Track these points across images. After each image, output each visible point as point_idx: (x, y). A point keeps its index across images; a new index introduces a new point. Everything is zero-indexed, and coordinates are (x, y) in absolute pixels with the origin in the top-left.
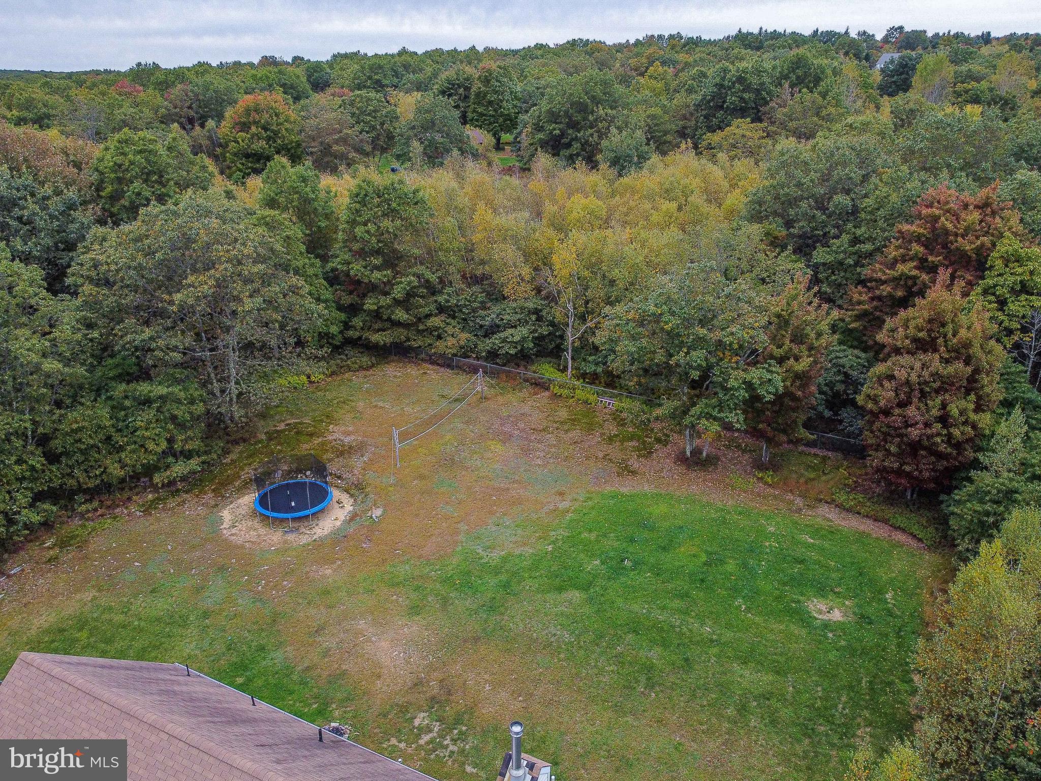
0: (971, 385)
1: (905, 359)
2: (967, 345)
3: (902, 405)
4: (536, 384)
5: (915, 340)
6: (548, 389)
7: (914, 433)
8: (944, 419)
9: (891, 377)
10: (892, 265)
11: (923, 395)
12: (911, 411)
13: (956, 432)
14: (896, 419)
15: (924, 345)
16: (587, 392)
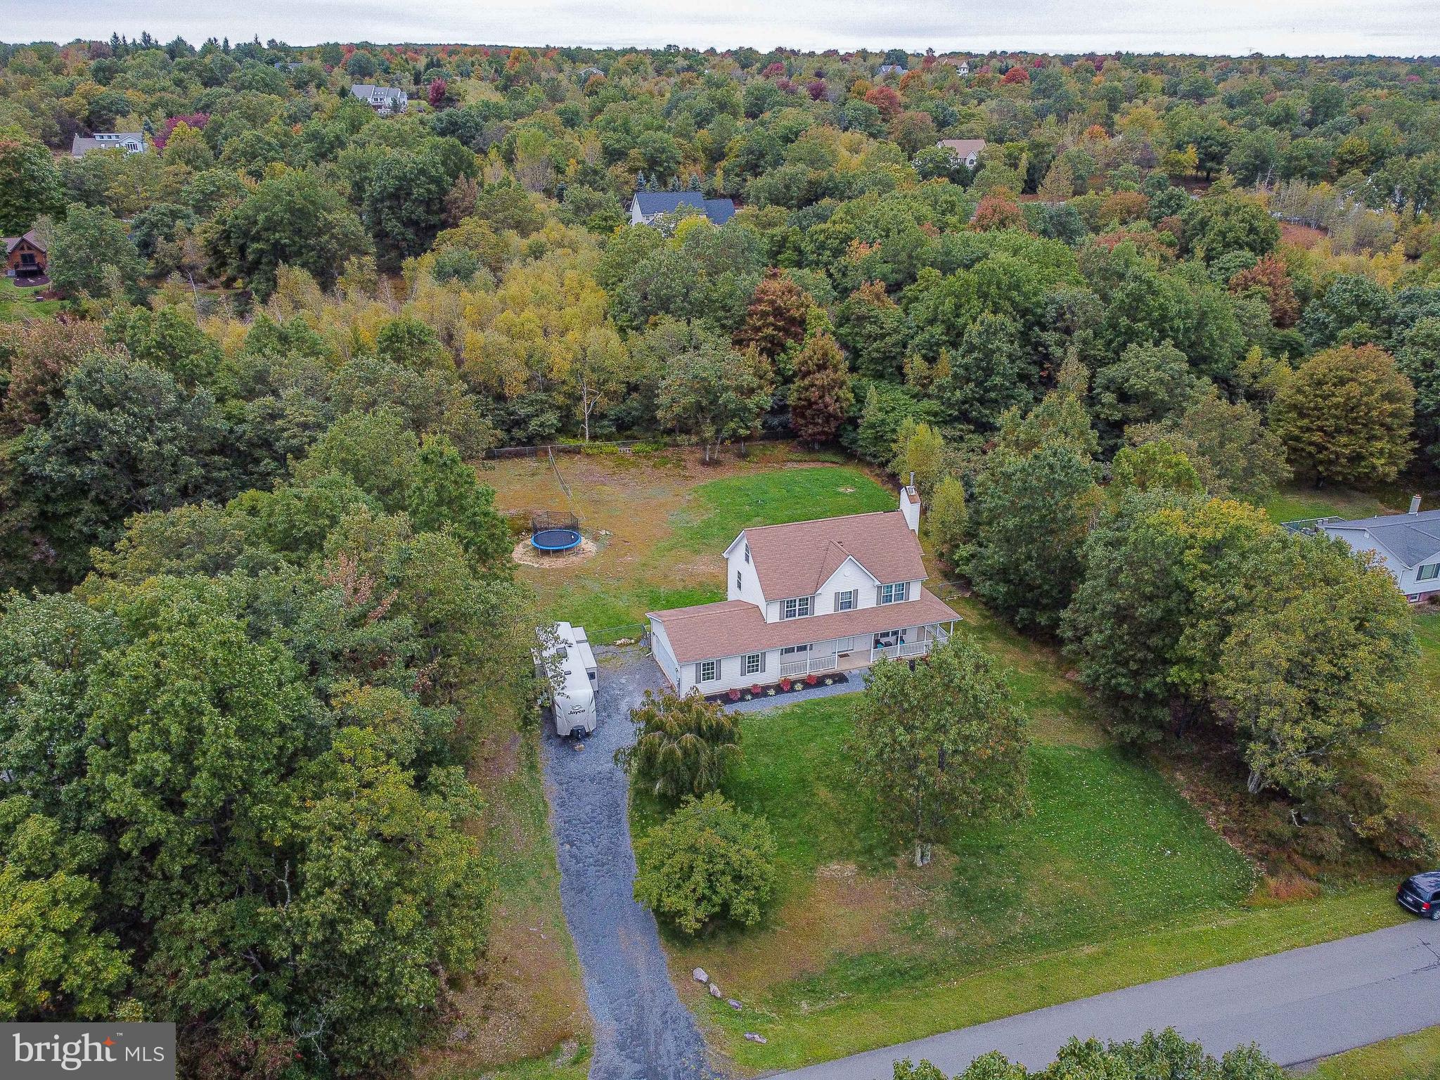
4: (569, 452)
5: (817, 365)
6: (578, 453)
7: (830, 409)
8: (838, 400)
11: (828, 391)
13: (844, 405)
14: (821, 405)
16: (610, 447)
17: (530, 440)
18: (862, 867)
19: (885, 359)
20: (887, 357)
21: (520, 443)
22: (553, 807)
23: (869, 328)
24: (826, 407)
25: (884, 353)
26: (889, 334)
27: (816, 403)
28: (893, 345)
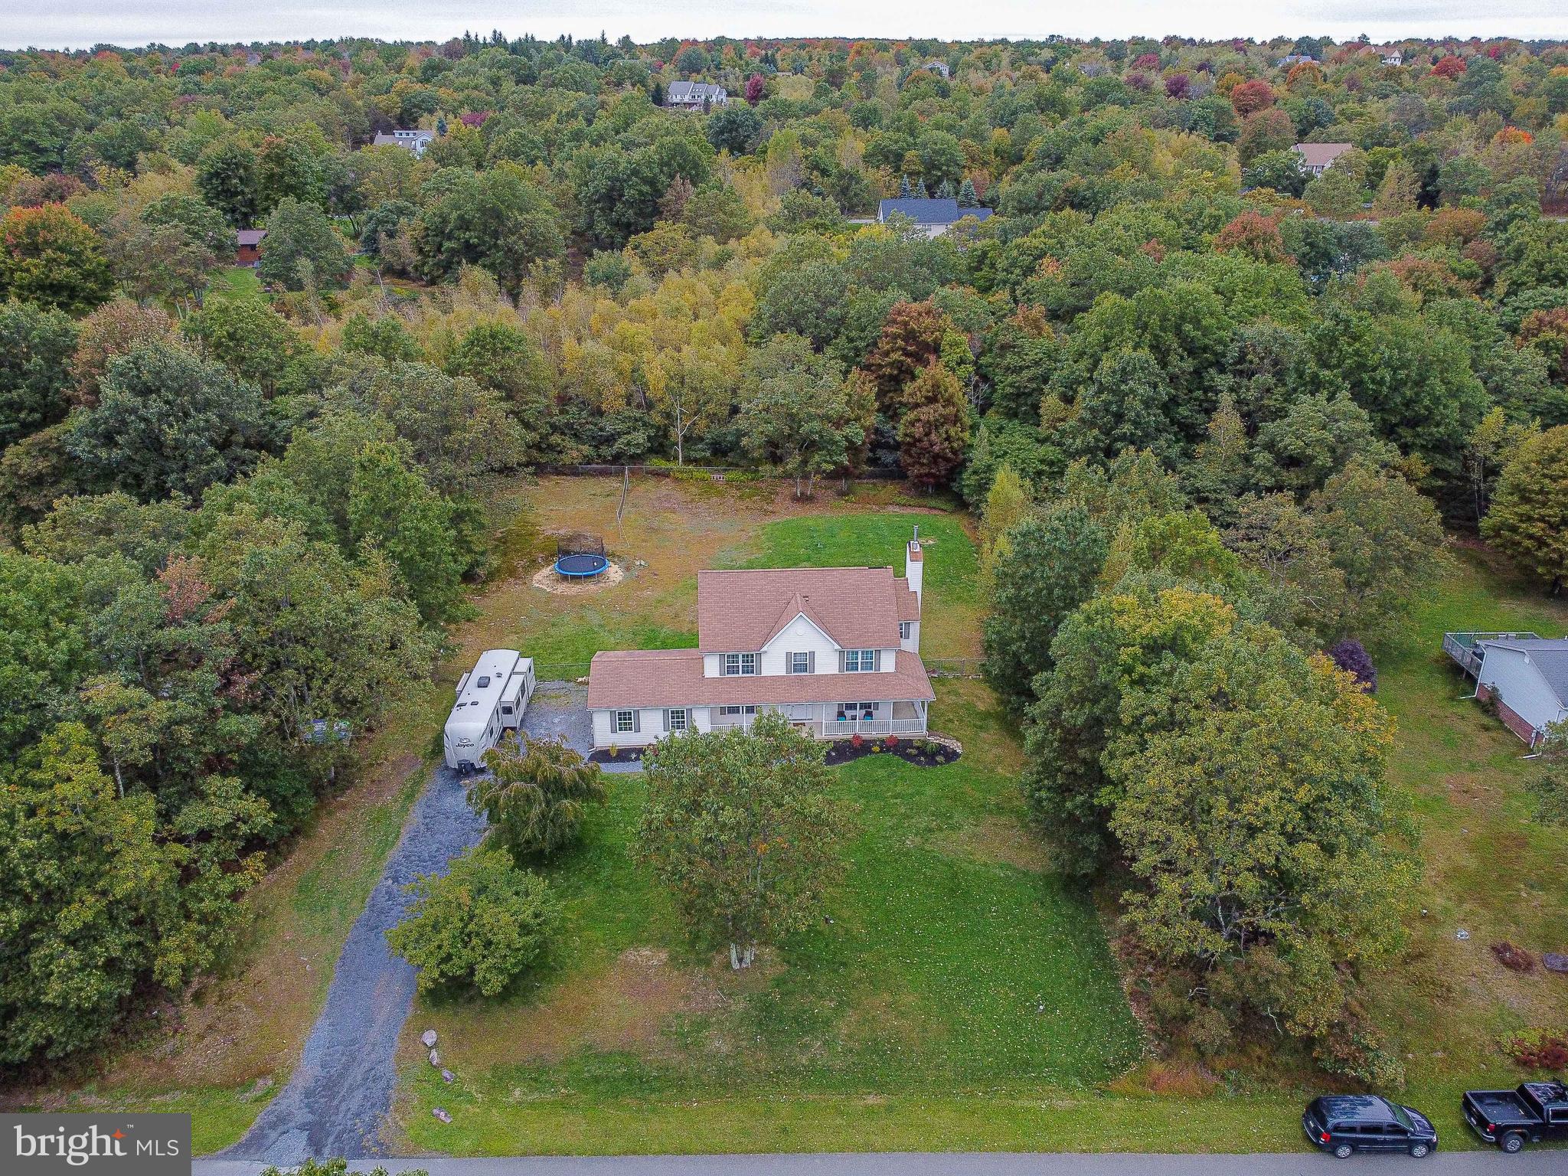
0: (956, 420)
1: (925, 409)
2: (952, 396)
3: (927, 434)
4: (658, 474)
5: (927, 398)
6: (668, 476)
7: (936, 448)
8: (948, 439)
9: (919, 420)
10: (887, 354)
11: (937, 428)
12: (933, 437)
13: (955, 445)
14: (926, 444)
15: (931, 400)
16: (701, 472)
17: (617, 458)
18: (673, 958)
19: (1018, 395)
20: (1019, 395)
21: (605, 461)
22: (404, 838)
23: (1010, 359)
24: (932, 445)
25: (1018, 388)
26: (1028, 367)
27: (920, 440)
28: (1030, 380)
